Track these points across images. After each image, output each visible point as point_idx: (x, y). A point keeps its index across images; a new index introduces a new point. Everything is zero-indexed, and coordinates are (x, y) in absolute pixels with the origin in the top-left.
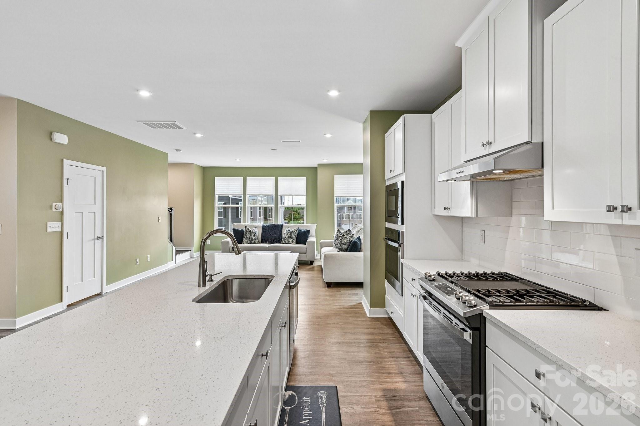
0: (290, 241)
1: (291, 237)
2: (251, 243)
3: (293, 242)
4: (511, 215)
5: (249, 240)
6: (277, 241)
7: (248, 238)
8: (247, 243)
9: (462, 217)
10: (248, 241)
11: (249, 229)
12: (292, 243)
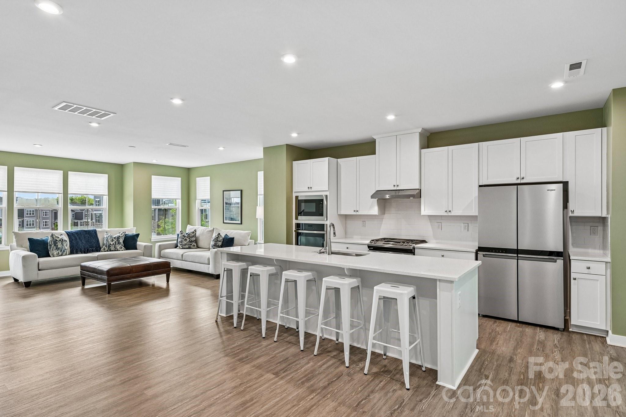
0: (118, 248)
1: (119, 243)
2: (62, 255)
3: (121, 248)
4: (384, 214)
5: (61, 251)
6: (94, 249)
7: (59, 248)
8: (58, 255)
9: (346, 215)
10: (60, 253)
11: (58, 238)
12: (120, 250)
